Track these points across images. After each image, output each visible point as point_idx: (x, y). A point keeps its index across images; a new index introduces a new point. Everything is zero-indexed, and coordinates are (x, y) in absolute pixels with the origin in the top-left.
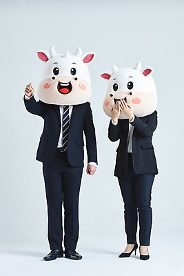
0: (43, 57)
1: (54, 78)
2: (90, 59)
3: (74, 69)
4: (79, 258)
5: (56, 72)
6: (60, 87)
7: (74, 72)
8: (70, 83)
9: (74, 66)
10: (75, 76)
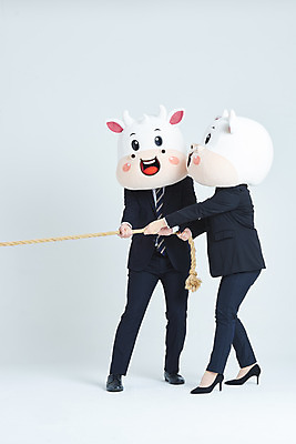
0: (115, 127)
1: (133, 156)
2: (178, 118)
3: (160, 138)
5: (136, 146)
6: (144, 167)
7: (159, 142)
8: (156, 159)
9: (158, 134)
10: (161, 148)
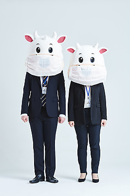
2: (63, 40)
3: (51, 48)
4: (56, 182)
5: (38, 51)
9: (51, 46)
